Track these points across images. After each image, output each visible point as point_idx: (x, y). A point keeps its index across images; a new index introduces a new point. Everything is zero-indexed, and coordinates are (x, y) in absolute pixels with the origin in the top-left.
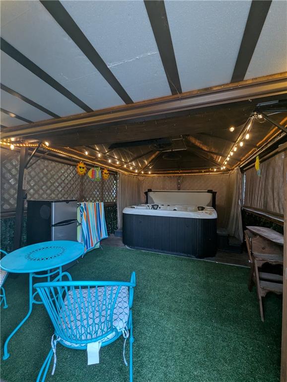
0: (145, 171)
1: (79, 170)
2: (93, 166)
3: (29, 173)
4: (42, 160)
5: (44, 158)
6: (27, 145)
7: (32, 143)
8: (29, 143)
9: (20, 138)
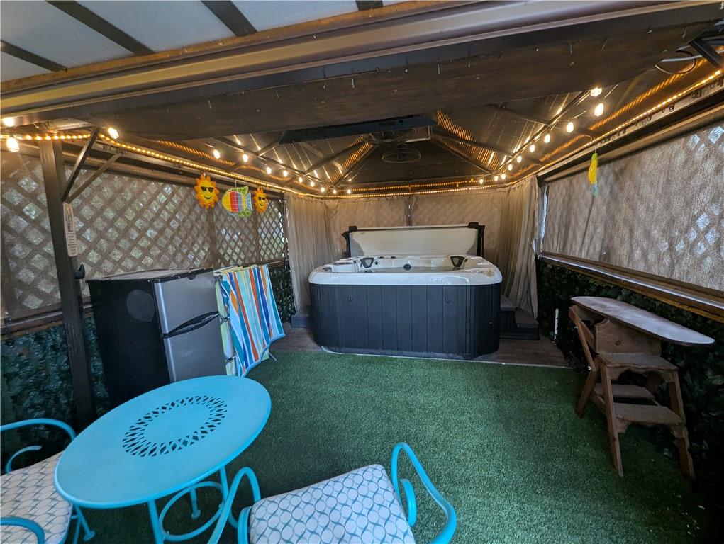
0: (340, 189)
1: (203, 195)
2: (232, 184)
3: (77, 211)
4: (106, 175)
5: (111, 171)
6: (56, 138)
7: (71, 132)
8: (60, 132)
9: (31, 118)
